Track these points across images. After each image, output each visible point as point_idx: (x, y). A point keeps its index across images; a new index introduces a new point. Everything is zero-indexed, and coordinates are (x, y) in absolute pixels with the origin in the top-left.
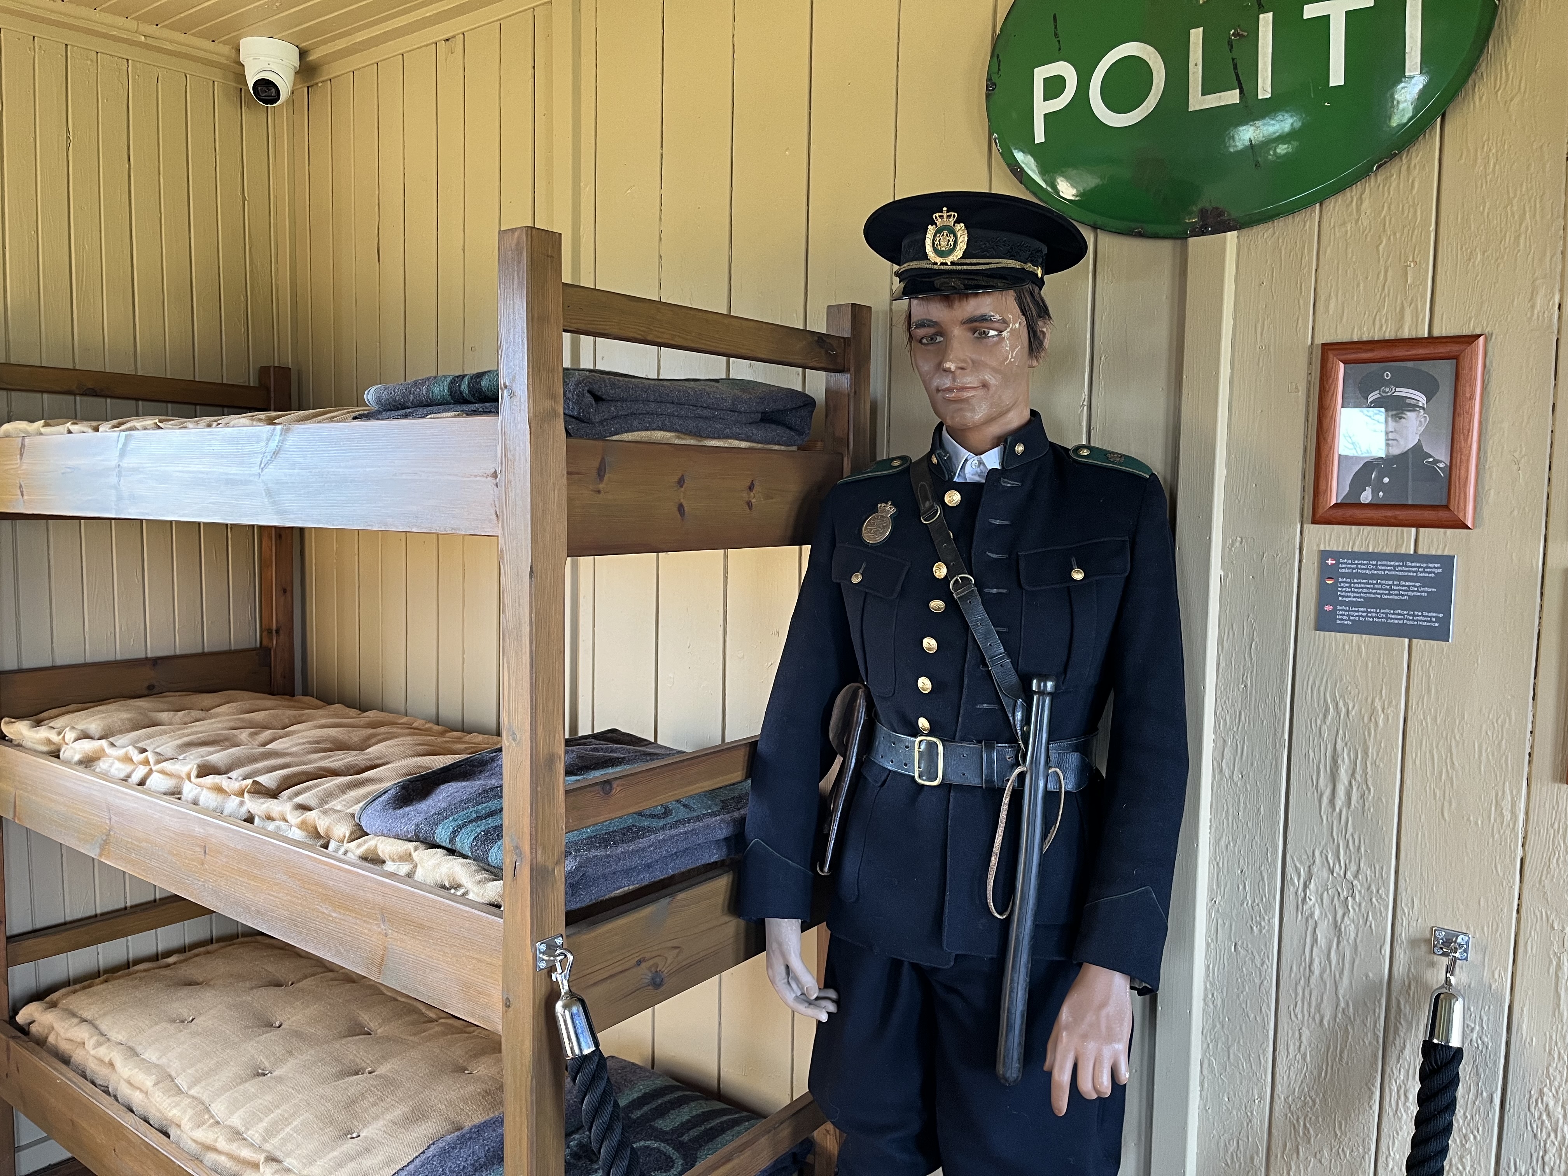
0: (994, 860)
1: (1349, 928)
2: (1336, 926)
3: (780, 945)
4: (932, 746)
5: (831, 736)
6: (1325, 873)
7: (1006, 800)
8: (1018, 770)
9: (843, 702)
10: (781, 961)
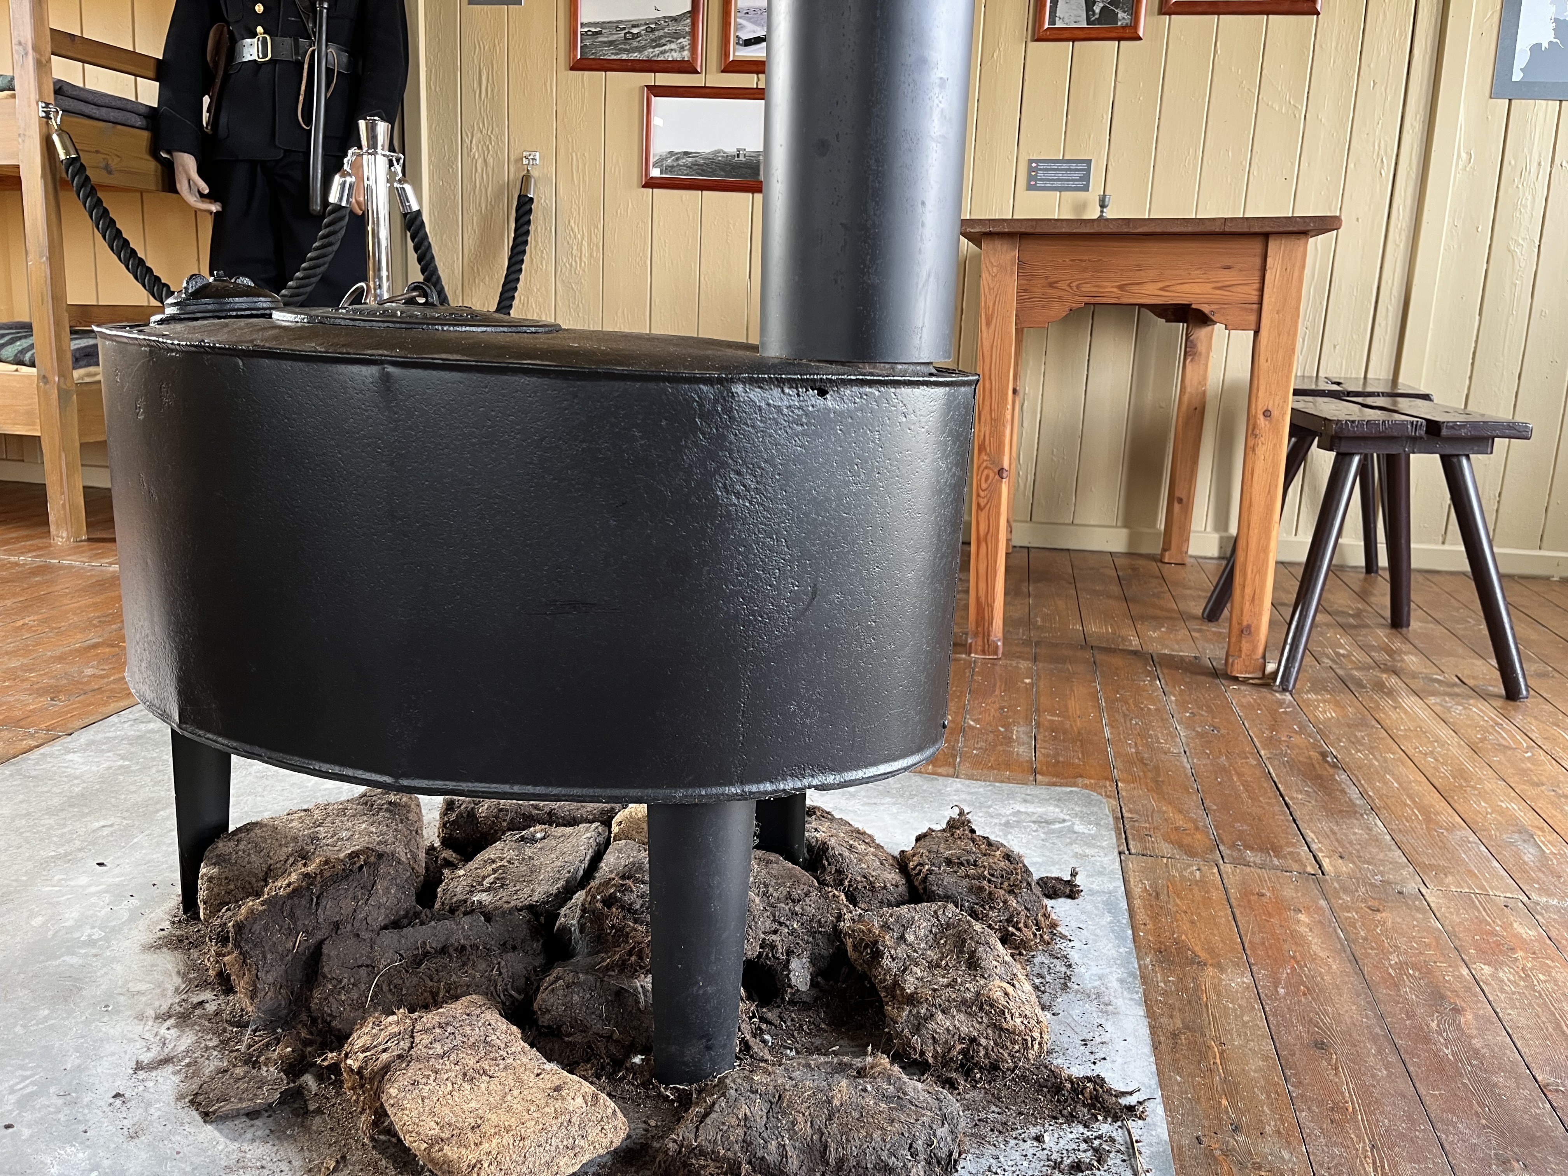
0: (301, 98)
1: (490, 161)
2: (485, 160)
3: (183, 167)
4: (265, 39)
5: (209, 59)
6: (479, 134)
7: (306, 66)
8: (311, 49)
9: (215, 34)
10: (184, 176)
